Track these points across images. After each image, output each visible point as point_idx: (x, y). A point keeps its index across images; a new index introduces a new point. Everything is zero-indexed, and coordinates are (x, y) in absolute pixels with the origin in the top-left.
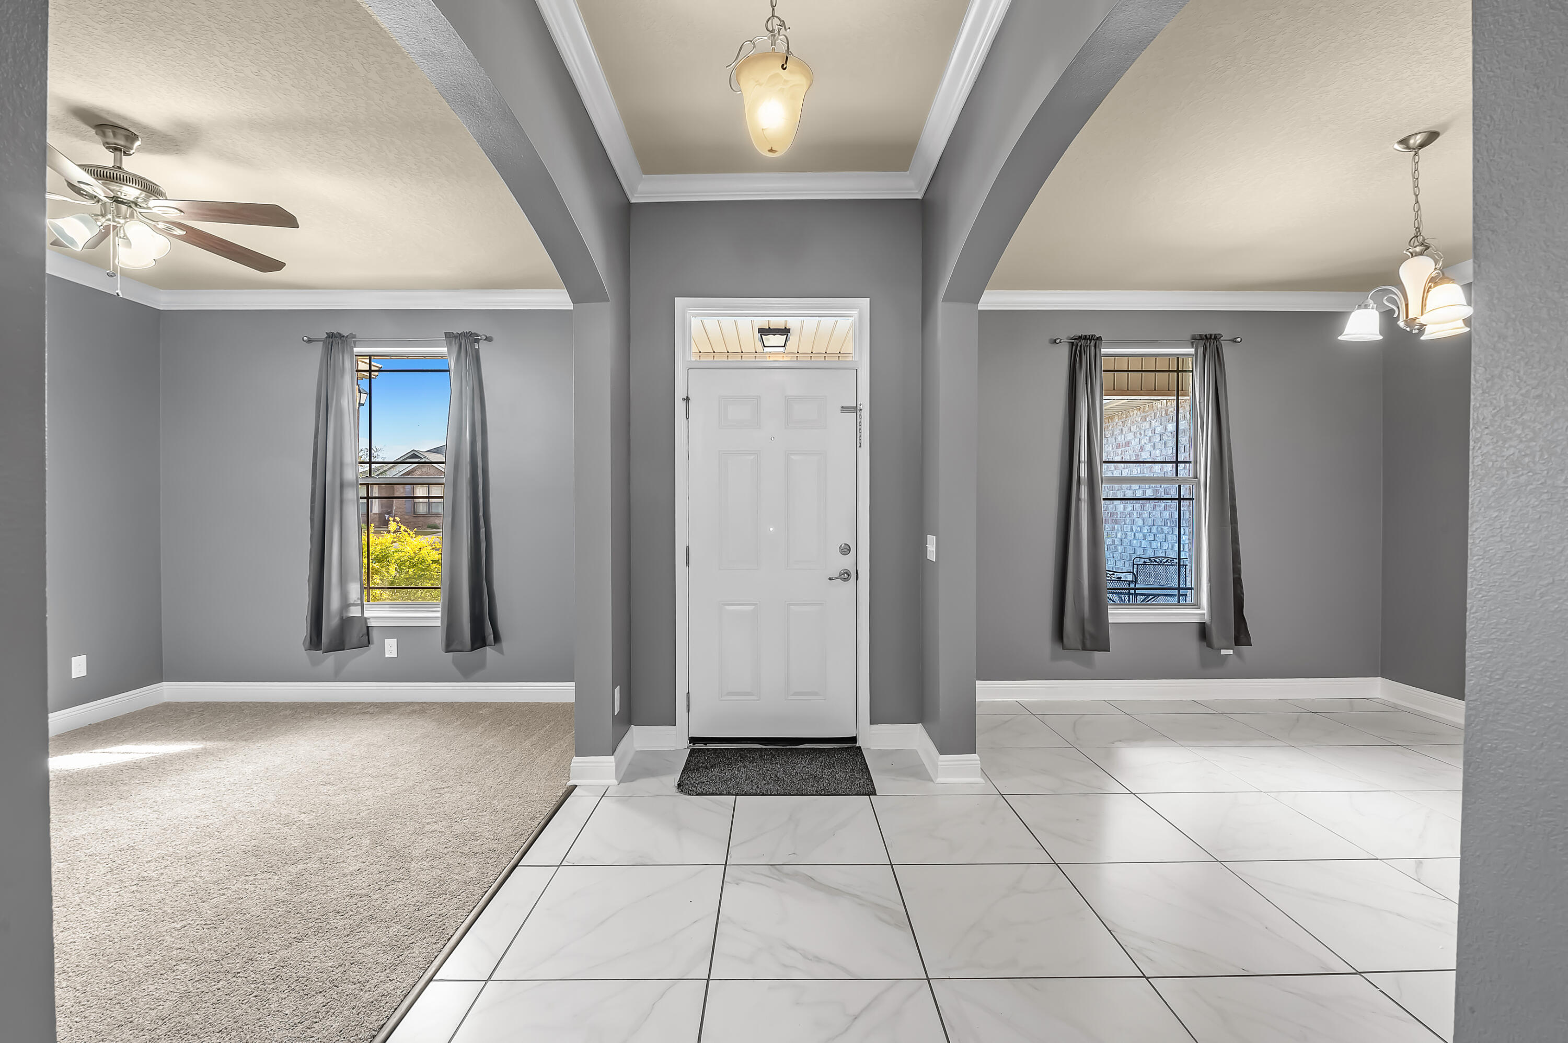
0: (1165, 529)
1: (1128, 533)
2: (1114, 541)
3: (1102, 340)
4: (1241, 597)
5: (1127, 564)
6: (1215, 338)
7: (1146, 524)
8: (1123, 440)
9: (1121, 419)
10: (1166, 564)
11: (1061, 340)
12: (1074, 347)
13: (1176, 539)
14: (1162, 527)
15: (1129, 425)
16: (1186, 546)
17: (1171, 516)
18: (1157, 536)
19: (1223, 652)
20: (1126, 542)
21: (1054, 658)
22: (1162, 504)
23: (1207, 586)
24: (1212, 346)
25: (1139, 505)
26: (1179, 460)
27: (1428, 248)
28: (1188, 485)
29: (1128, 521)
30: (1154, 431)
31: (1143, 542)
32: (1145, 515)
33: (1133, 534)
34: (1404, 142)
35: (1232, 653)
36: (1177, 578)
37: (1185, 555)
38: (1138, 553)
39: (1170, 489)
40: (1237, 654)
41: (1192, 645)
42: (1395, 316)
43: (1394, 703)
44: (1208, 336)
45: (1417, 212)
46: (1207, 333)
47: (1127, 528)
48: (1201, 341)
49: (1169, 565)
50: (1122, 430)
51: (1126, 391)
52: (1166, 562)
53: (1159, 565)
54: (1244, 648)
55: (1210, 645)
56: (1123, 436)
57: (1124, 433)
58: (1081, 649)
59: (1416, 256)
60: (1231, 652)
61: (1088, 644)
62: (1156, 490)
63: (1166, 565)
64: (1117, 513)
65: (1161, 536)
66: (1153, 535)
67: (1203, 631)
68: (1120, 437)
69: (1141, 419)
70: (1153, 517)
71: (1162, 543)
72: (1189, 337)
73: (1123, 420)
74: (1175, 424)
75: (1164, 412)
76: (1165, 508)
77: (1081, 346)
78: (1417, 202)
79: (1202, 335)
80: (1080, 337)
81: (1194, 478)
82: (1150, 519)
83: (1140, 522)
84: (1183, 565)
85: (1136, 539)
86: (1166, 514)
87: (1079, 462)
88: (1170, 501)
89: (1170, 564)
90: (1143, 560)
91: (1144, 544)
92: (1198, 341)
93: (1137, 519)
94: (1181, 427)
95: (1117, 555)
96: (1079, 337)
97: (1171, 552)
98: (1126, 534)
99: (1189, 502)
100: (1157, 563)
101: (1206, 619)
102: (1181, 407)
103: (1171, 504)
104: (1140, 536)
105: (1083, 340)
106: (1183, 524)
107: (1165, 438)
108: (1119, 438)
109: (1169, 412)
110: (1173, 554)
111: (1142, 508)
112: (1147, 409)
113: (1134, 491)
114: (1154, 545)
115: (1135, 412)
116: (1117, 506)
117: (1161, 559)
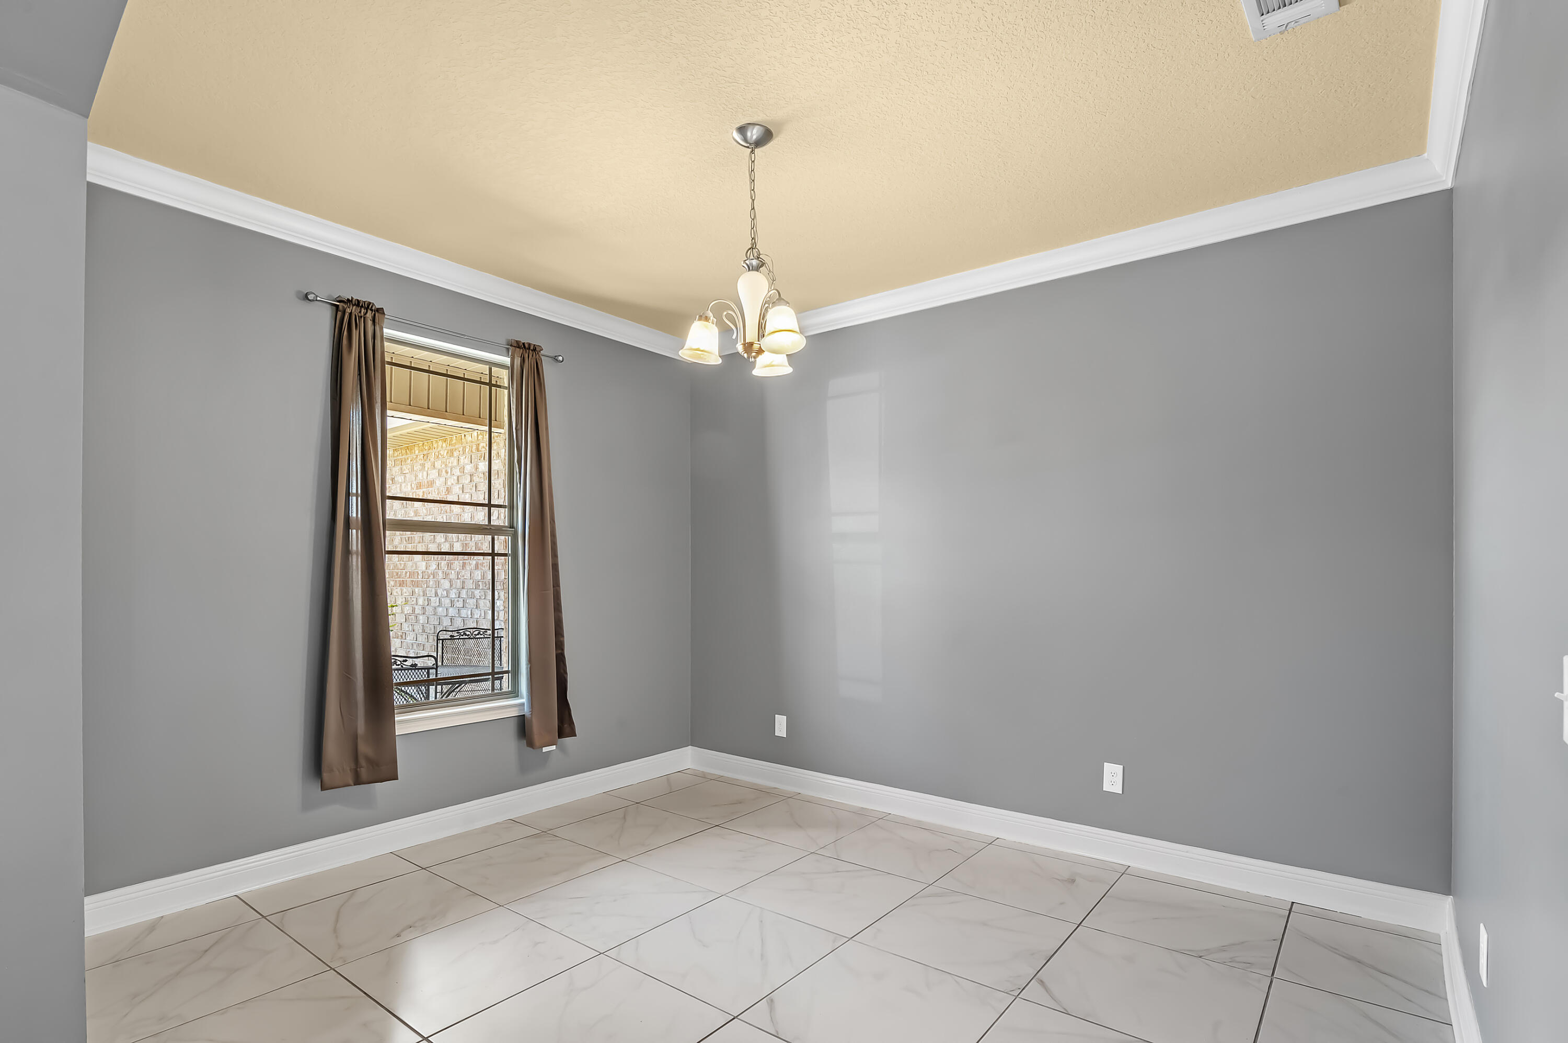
0: (477, 593)
1: (432, 599)
2: (415, 608)
3: (384, 313)
4: (564, 677)
5: (431, 638)
6: (535, 350)
7: (454, 586)
8: (425, 478)
9: (422, 451)
10: (477, 636)
11: (317, 296)
12: (339, 314)
13: (489, 605)
14: (473, 590)
15: (432, 459)
16: (502, 614)
17: (483, 577)
18: (467, 601)
19: (545, 749)
20: (429, 610)
21: (307, 805)
22: (474, 560)
23: (527, 668)
24: (532, 359)
25: (446, 562)
26: (492, 503)
27: (763, 264)
28: (504, 537)
29: (431, 583)
30: (462, 470)
31: (451, 610)
32: (453, 575)
33: (438, 599)
34: (742, 130)
35: (555, 749)
36: (491, 653)
37: (500, 624)
38: (445, 624)
39: (482, 543)
40: (562, 749)
41: (510, 743)
42: (734, 337)
43: (703, 772)
44: (527, 346)
45: (753, 219)
46: (526, 342)
47: (431, 592)
48: (518, 349)
49: (482, 638)
50: (423, 465)
51: (427, 410)
52: (478, 635)
53: (469, 638)
54: (568, 740)
55: (531, 744)
56: (425, 473)
57: (426, 469)
58: (351, 782)
59: (752, 270)
60: (554, 747)
61: (364, 773)
62: (466, 544)
63: (478, 638)
64: (418, 572)
65: (471, 602)
66: (462, 600)
67: (523, 726)
68: (421, 474)
69: (448, 452)
70: (462, 578)
71: (473, 610)
72: (503, 341)
73: (425, 452)
74: (487, 463)
75: (474, 447)
76: (477, 567)
77: (351, 314)
78: (753, 209)
79: (520, 341)
80: (349, 301)
81: (510, 528)
82: (459, 581)
83: (446, 584)
84: (498, 637)
85: (442, 606)
86: (478, 574)
87: (348, 494)
88: (481, 557)
89: (482, 636)
90: (450, 633)
91: (452, 612)
92: (514, 348)
93: (442, 581)
94: (494, 467)
95: (418, 628)
96: (348, 299)
97: (484, 621)
98: (429, 600)
99: (505, 560)
100: (467, 637)
101: (526, 711)
102: (495, 442)
103: (484, 561)
104: (446, 602)
105: (353, 305)
106: (498, 586)
107: (476, 479)
108: (420, 476)
109: (480, 447)
110: (486, 625)
111: (449, 566)
112: (454, 441)
113: (439, 545)
114: (464, 613)
115: (440, 443)
116: (418, 564)
117: (472, 630)
